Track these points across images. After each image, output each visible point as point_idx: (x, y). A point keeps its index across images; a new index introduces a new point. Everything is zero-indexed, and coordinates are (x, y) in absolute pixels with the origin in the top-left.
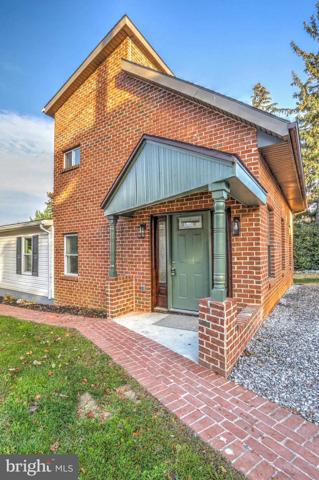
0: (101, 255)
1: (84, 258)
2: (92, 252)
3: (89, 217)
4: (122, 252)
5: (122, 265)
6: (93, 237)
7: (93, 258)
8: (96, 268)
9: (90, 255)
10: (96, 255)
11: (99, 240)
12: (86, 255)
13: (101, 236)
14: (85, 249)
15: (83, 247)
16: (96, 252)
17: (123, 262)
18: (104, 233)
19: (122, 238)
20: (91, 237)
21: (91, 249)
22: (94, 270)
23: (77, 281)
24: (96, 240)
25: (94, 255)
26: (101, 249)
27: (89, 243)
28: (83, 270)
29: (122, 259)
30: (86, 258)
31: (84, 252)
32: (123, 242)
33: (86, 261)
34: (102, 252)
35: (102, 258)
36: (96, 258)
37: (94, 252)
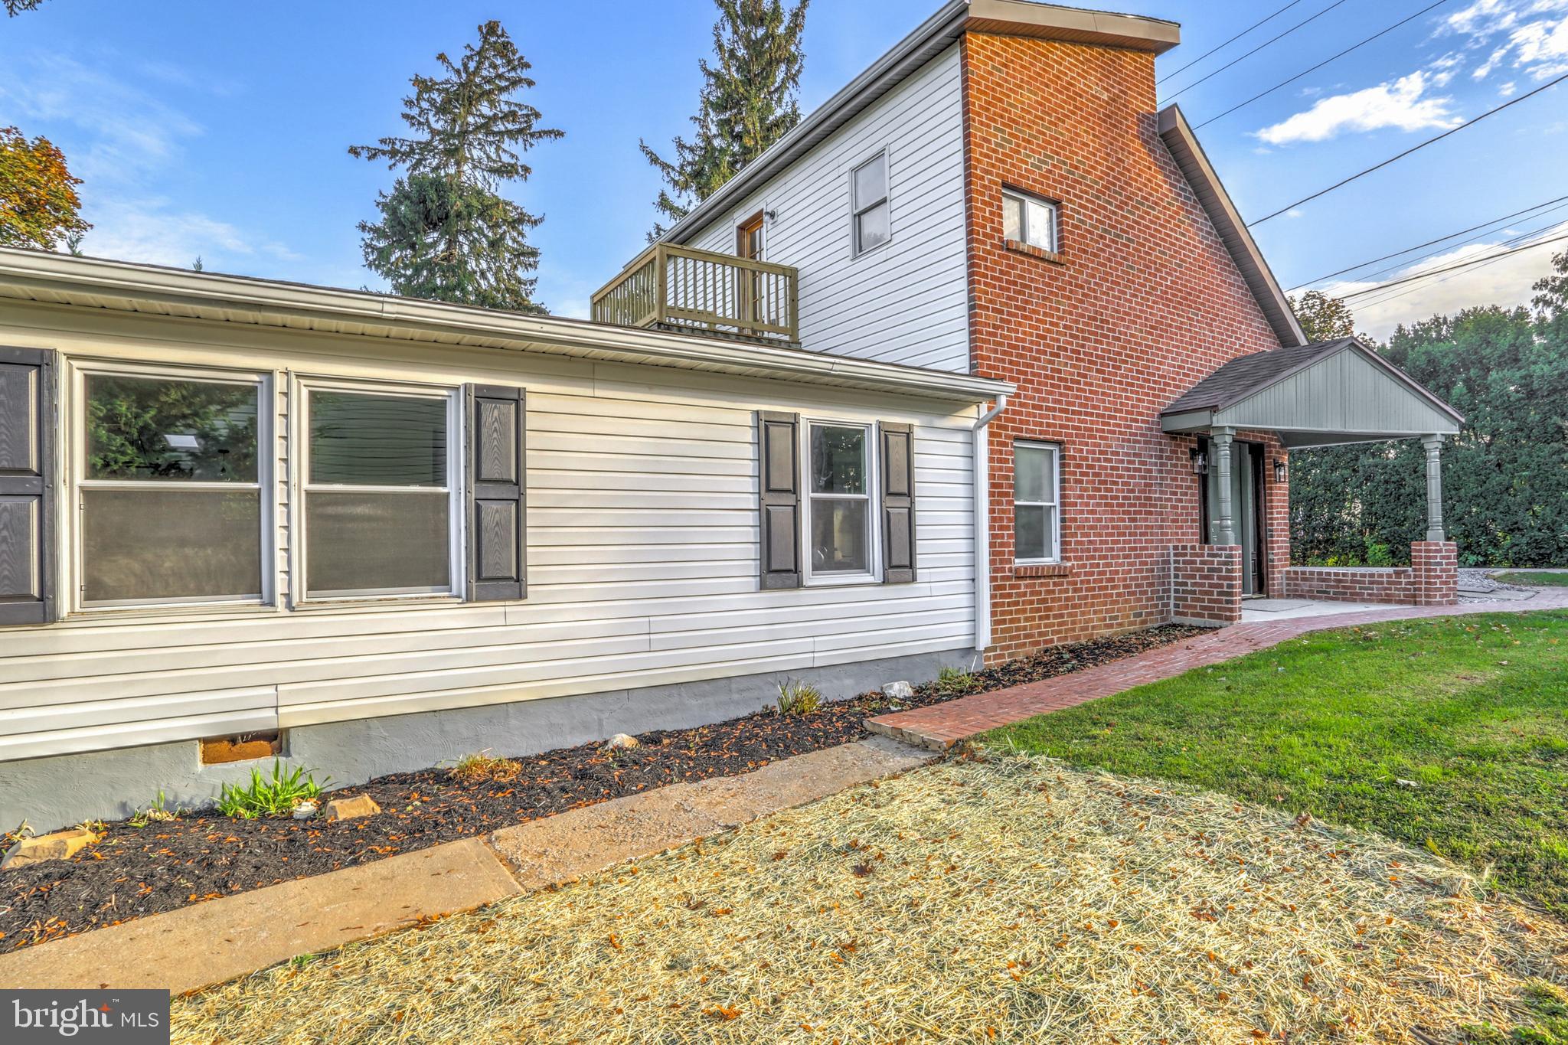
0: (1123, 505)
1: (1082, 512)
2: (1102, 497)
3: (1094, 407)
4: (1160, 499)
5: (1161, 527)
6: (1106, 460)
7: (1105, 512)
8: (1112, 535)
9: (1099, 505)
10: (1111, 505)
11: (1117, 469)
12: (1087, 504)
13: (1122, 461)
14: (1086, 490)
15: (1081, 482)
16: (1112, 498)
17: (1163, 520)
18: (1128, 454)
19: (1161, 471)
20: (1099, 460)
21: (1099, 490)
22: (1106, 542)
23: (1065, 576)
24: (1112, 468)
25: (1106, 505)
26: (1123, 491)
27: (1096, 475)
28: (1081, 543)
29: (1161, 513)
30: (1089, 512)
31: (1081, 497)
32: (1162, 478)
33: (1087, 520)
34: (1125, 498)
35: (1124, 513)
36: (1113, 512)
37: (1106, 497)
